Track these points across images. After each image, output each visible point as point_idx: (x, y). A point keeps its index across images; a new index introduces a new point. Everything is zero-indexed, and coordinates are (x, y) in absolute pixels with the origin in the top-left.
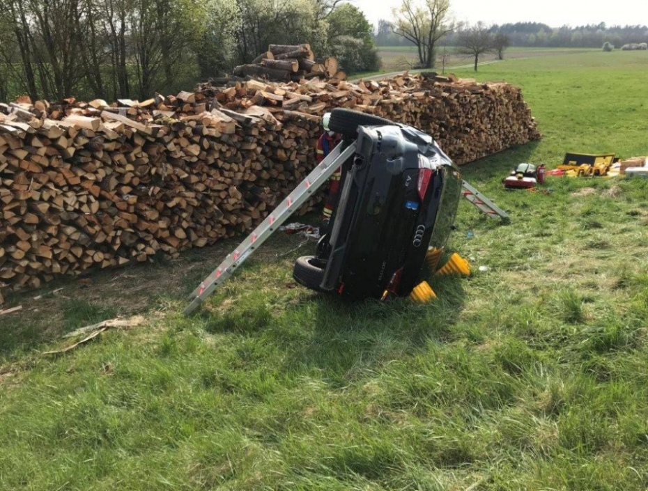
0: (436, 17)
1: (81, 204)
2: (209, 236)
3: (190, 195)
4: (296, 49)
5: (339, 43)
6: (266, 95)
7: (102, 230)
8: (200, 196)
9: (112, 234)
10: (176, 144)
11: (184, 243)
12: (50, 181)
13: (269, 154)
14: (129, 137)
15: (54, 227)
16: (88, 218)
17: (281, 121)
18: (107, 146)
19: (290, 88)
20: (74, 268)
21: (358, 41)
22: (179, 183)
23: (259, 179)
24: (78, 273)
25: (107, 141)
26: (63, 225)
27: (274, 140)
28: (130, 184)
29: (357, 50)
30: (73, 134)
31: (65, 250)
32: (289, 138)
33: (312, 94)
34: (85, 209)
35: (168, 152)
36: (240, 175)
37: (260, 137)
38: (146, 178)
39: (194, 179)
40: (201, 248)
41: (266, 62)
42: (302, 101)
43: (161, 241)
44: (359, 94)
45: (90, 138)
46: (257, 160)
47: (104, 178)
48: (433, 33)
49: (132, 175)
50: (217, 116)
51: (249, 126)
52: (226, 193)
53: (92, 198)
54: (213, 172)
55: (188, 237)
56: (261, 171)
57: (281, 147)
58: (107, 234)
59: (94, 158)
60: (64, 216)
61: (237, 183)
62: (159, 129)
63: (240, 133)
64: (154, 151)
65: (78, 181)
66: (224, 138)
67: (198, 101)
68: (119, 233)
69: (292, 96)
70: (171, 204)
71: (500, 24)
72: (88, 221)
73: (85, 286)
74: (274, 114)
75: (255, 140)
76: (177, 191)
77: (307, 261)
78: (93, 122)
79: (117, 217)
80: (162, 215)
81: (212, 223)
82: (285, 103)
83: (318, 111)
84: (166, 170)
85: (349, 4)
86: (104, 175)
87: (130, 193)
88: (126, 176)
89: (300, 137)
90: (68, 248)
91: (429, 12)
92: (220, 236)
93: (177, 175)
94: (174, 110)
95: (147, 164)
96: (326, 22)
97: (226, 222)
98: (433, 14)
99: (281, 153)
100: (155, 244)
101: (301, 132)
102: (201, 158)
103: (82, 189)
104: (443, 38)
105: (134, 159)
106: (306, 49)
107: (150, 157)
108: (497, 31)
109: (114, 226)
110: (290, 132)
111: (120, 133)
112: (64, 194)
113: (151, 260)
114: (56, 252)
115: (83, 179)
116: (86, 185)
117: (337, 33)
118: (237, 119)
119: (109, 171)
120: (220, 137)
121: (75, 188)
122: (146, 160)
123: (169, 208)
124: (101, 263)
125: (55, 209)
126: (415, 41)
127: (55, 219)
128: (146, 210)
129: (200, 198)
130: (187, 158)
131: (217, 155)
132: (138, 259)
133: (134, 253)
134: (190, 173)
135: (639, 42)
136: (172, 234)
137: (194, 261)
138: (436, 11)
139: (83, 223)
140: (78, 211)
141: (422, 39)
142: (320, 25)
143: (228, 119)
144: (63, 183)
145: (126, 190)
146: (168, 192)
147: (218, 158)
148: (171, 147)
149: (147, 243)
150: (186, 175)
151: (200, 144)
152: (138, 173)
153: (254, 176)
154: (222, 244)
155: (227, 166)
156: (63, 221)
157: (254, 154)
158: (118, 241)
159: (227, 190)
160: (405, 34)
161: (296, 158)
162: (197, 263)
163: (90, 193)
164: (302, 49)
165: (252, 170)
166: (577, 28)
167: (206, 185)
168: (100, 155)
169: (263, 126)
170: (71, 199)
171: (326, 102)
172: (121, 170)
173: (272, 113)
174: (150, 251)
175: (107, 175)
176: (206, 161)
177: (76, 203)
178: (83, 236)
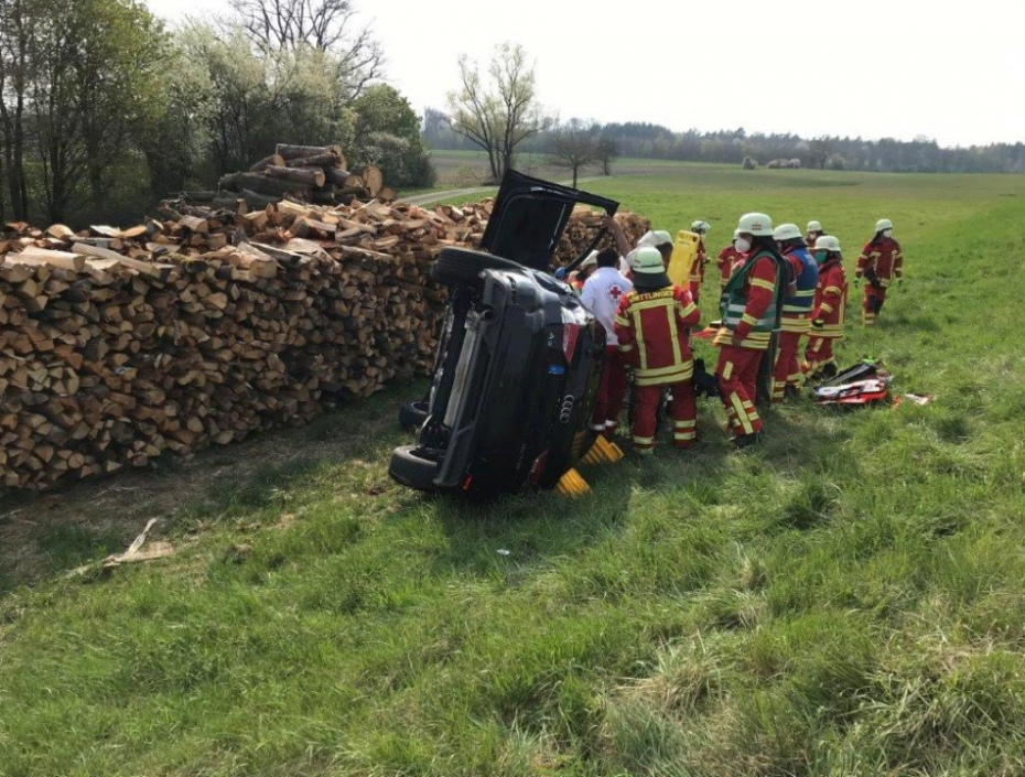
0: (514, 111)
1: (54, 380)
2: (235, 428)
3: (211, 366)
4: (320, 152)
5: (372, 143)
6: (311, 223)
7: (84, 419)
8: (226, 368)
9: (99, 425)
10: (192, 292)
11: (202, 439)
12: (8, 346)
13: (324, 308)
14: (127, 281)
15: (12, 416)
16: (65, 401)
17: (339, 261)
18: (96, 294)
19: (340, 213)
20: (38, 479)
21: (402, 141)
22: (196, 350)
23: (309, 343)
24: (43, 486)
25: (96, 287)
26: (26, 413)
27: (331, 287)
28: (127, 351)
29: (399, 154)
30: (44, 277)
31: (26, 450)
32: (350, 284)
33: (376, 223)
34: (58, 388)
35: (180, 303)
36: (282, 338)
37: (311, 283)
38: (151, 341)
39: (217, 343)
40: (225, 446)
41: (273, 170)
42: (363, 232)
43: (168, 435)
44: (440, 225)
45: (69, 283)
46: (307, 316)
47: (88, 342)
48: (510, 134)
49: (130, 337)
50: (248, 253)
51: (298, 266)
52: (262, 363)
53: (71, 372)
54: (245, 333)
55: (206, 430)
56: (311, 332)
57: (340, 298)
58: (91, 426)
59: (76, 312)
60: (27, 398)
61: (279, 349)
62: (170, 270)
63: (284, 278)
64: (163, 302)
65: (49, 345)
66: (261, 284)
67: (212, 230)
68: (110, 423)
69: (349, 226)
70: (184, 381)
71: (603, 124)
72: (64, 406)
73: (56, 506)
74: (328, 250)
75: (305, 287)
76: (192, 361)
77: (408, 451)
78: (75, 259)
79: (106, 401)
80: (169, 397)
81: (241, 408)
82: (339, 235)
83: (388, 248)
84: (180, 330)
85: (385, 84)
86: (88, 338)
87: (126, 365)
88: (120, 339)
89: (366, 284)
90: (31, 448)
91: (504, 103)
92: (253, 428)
93: (194, 338)
94: (178, 242)
95: (151, 322)
96: (353, 111)
97: (261, 407)
98: (509, 105)
99: (341, 307)
100: (160, 440)
101: (367, 277)
102: (228, 312)
103: (55, 358)
104: (526, 141)
105: (133, 313)
106: (336, 153)
107: (156, 311)
108: (599, 134)
109: (102, 413)
110: (351, 277)
111: (115, 275)
112: (29, 365)
113: (155, 465)
114: (13, 453)
115: (57, 342)
116: (62, 352)
117: (368, 127)
118: (278, 256)
119: (96, 331)
120: (256, 283)
121: (44, 356)
122: (150, 316)
123: (181, 387)
124: (80, 469)
125: (15, 387)
126: (485, 144)
127: (14, 404)
128: (149, 390)
129: (225, 371)
130: (208, 313)
131: (251, 309)
132: (135, 463)
133: (130, 454)
134: (212, 335)
135: (790, 157)
136: (184, 426)
137: (219, 464)
138: (513, 101)
139: (56, 408)
140: (49, 392)
141: (494, 141)
142: (344, 115)
143: (266, 257)
144: (28, 348)
145: (120, 359)
146: (181, 363)
147: (253, 313)
148: (186, 296)
149: (147, 439)
150: (206, 338)
151: (227, 292)
152: (139, 335)
153: (302, 338)
154: (255, 440)
155: (265, 324)
156: (25, 406)
157: (302, 308)
158: (107, 437)
159: (264, 359)
160: (470, 132)
161: (361, 313)
162: (223, 467)
163: (67, 365)
164: (329, 153)
165: (300, 330)
166: (708, 134)
167: (234, 353)
168: (85, 307)
169: (316, 267)
170: (39, 373)
171: (398, 234)
172: (113, 330)
173: (326, 249)
174: (153, 450)
175: (92, 338)
176: (234, 318)
177: (45, 379)
178: (56, 429)
